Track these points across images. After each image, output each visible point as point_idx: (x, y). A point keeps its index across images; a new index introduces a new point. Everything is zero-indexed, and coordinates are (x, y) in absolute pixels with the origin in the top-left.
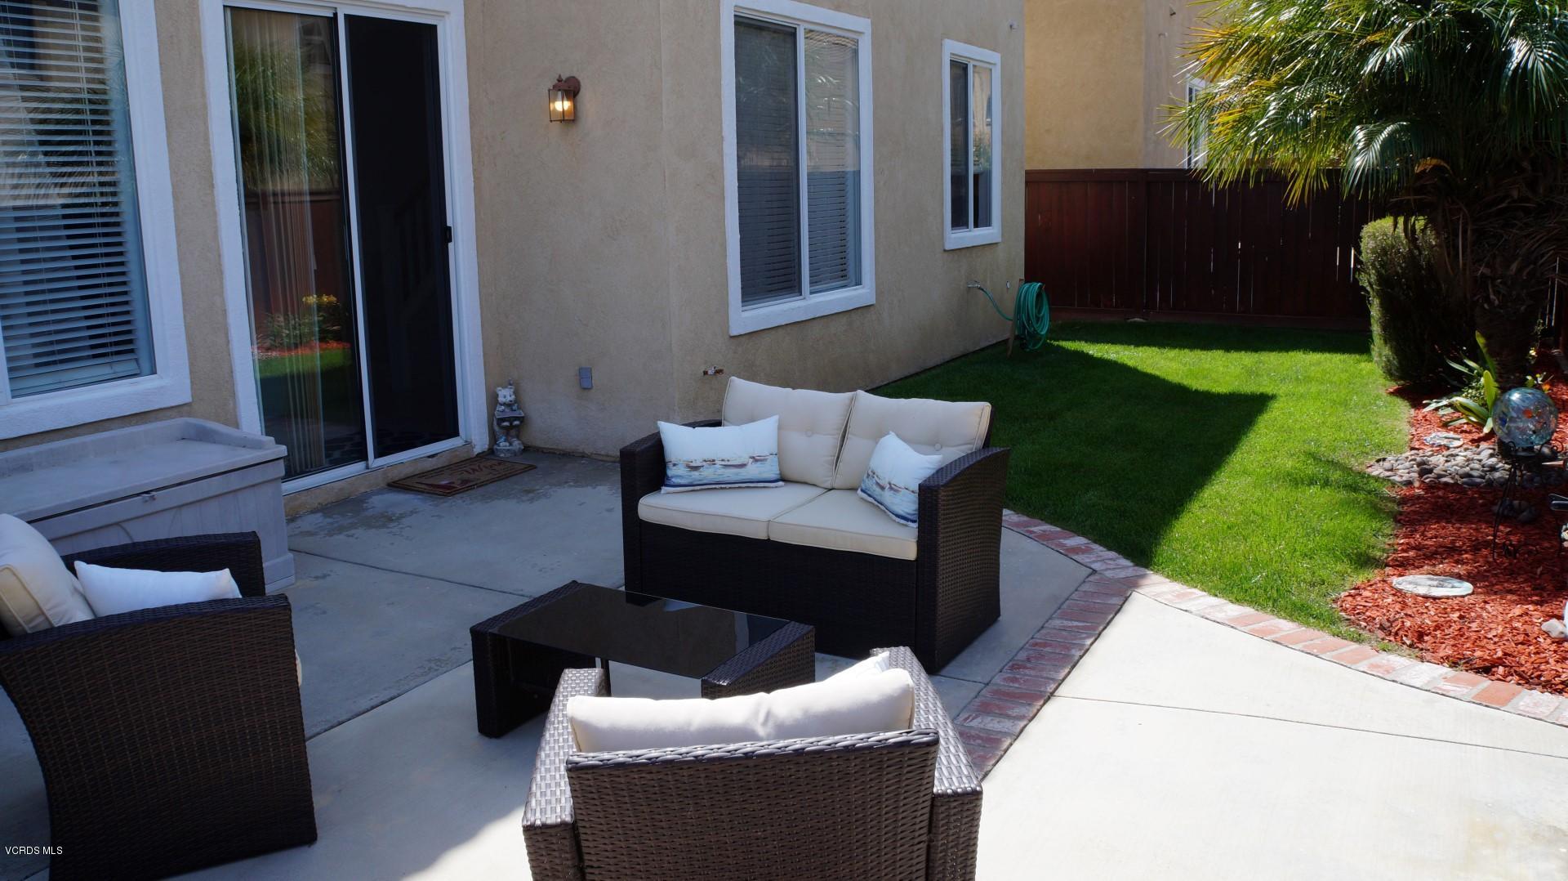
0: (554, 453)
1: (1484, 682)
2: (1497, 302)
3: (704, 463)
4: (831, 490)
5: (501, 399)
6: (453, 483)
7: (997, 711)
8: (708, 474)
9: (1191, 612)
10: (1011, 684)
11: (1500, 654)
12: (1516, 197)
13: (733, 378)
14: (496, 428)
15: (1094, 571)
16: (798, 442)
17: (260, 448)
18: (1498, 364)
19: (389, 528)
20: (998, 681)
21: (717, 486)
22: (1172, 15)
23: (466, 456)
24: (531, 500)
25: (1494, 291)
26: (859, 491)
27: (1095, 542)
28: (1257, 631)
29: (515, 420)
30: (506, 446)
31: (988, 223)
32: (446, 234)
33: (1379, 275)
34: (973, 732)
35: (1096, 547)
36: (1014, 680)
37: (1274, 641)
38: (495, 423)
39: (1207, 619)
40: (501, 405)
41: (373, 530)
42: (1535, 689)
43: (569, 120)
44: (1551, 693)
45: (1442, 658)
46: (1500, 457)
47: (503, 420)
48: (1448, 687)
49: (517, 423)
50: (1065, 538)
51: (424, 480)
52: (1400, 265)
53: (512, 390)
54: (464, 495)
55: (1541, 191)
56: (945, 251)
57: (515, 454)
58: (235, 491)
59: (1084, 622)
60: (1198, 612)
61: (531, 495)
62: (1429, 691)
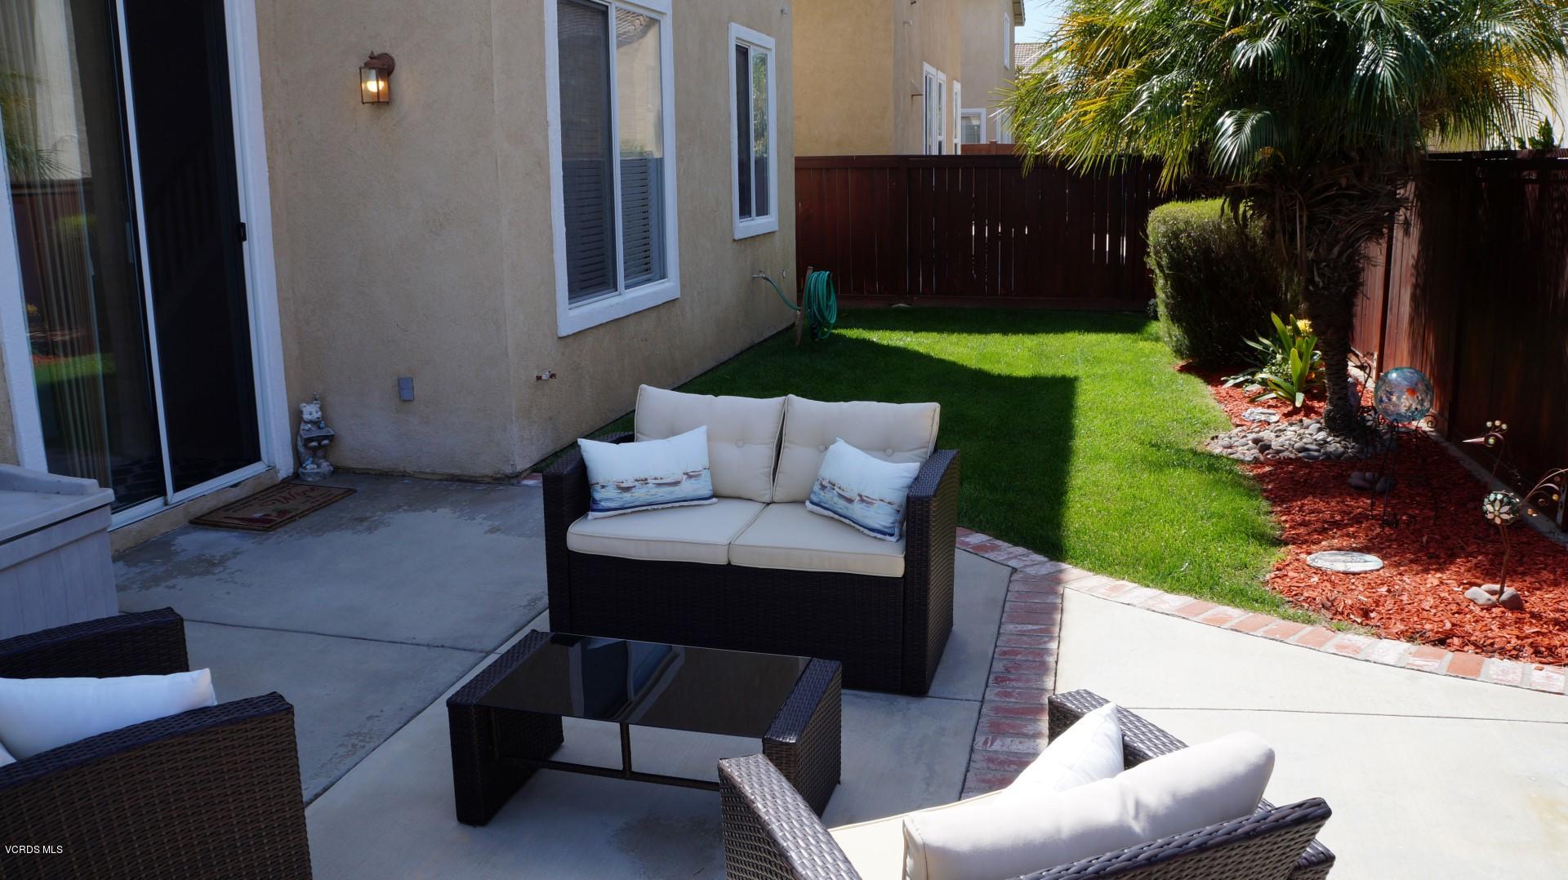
0: (368, 473)
1: (1448, 656)
2: (1321, 284)
3: (636, 483)
4: (768, 504)
5: (306, 417)
6: (269, 515)
7: (1011, 731)
8: (640, 494)
9: (1135, 606)
10: (1008, 700)
11: (1448, 626)
12: (1344, 185)
13: (643, 386)
14: (301, 449)
15: (1014, 570)
16: (730, 454)
17: (82, 494)
18: (1324, 342)
19: (214, 574)
20: (992, 697)
21: (649, 508)
22: (912, 3)
23: (269, 483)
24: (369, 530)
25: (1318, 274)
26: (808, 503)
27: (997, 538)
28: (1211, 620)
29: (325, 439)
30: (314, 469)
31: (763, 210)
32: (239, 232)
33: (1170, 257)
34: (1002, 757)
35: (999, 543)
36: (1007, 695)
37: (1232, 630)
38: (300, 443)
39: (1153, 611)
40: (306, 422)
41: (196, 578)
42: (1494, 656)
43: (381, 103)
44: (1508, 659)
45: (1397, 633)
46: (1328, 430)
47: (311, 439)
48: (1419, 662)
49: (326, 442)
50: (966, 536)
51: (230, 513)
52: (1191, 248)
53: (318, 405)
54: (288, 528)
55: (1366, 179)
56: (734, 240)
57: (324, 477)
58: (57, 549)
59: (1037, 624)
60: (1140, 605)
61: (366, 524)
62: (1404, 667)
